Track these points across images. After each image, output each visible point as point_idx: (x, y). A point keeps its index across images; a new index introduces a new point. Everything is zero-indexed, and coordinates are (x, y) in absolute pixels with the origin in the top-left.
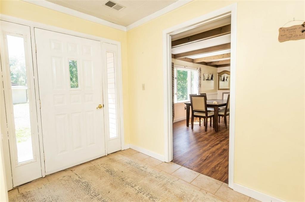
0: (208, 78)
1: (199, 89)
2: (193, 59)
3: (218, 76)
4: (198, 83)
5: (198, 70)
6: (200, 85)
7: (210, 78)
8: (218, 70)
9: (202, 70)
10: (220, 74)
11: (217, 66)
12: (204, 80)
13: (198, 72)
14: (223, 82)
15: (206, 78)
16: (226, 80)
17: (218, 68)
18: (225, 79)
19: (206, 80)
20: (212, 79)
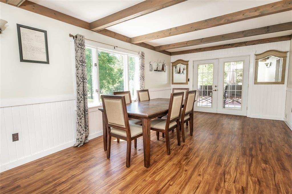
0: (157, 68)
1: (141, 84)
2: (130, 38)
3: (171, 67)
4: (139, 75)
5: (139, 55)
6: (143, 77)
7: (160, 68)
8: (172, 58)
9: (145, 55)
10: (175, 64)
11: (171, 54)
12: (151, 70)
13: (140, 57)
14: (179, 74)
15: (155, 68)
16: (183, 72)
17: (172, 56)
18: (181, 71)
19: (155, 70)
20: (163, 69)
